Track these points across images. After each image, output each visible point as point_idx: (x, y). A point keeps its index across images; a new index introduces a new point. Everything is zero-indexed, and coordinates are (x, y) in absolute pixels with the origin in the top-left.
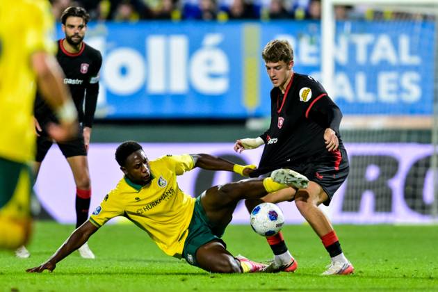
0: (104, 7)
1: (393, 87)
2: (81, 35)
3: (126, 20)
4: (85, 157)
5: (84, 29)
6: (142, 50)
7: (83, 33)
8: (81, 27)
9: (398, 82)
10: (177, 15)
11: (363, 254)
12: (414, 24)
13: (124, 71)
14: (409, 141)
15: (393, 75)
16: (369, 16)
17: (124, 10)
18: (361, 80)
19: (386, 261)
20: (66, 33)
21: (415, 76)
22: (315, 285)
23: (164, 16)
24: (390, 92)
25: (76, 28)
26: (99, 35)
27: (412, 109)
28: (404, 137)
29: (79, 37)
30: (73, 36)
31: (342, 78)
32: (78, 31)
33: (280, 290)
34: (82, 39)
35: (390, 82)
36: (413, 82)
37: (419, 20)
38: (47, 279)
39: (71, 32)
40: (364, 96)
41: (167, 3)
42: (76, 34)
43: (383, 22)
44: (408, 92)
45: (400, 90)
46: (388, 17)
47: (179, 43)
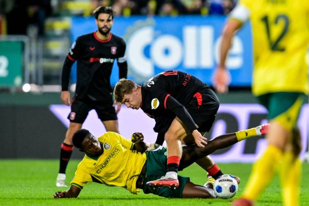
0: (152, 5)
2: (109, 27)
3: (168, 15)
4: (116, 121)
5: (111, 23)
6: (180, 36)
7: (110, 25)
8: (109, 21)
10: (205, 11)
13: (167, 52)
17: (167, 8)
20: (98, 25)
23: (196, 12)
25: (106, 21)
26: (148, 25)
29: (107, 28)
30: (103, 28)
32: (106, 24)
34: (109, 30)
38: (112, 202)
39: (102, 24)
41: (198, 3)
42: (105, 26)
47: (207, 32)
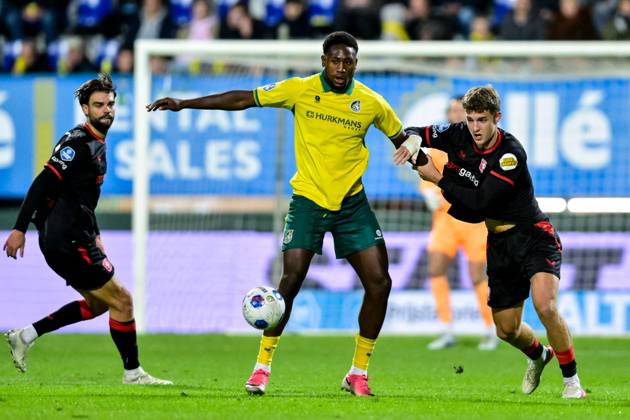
1: (225, 159)
8: (110, 104)
9: (231, 153)
11: (187, 372)
12: (251, 79)
14: (245, 229)
15: (224, 145)
16: (194, 69)
18: (184, 151)
19: (216, 380)
21: (253, 146)
22: (125, 411)
24: (221, 166)
25: (106, 105)
27: (248, 188)
28: (239, 223)
30: (103, 117)
31: (160, 149)
33: (81, 417)
35: (221, 153)
36: (249, 154)
37: (258, 75)
39: (99, 112)
40: (187, 171)
42: (107, 115)
43: (213, 77)
44: (244, 166)
45: (234, 164)
46: (219, 70)
